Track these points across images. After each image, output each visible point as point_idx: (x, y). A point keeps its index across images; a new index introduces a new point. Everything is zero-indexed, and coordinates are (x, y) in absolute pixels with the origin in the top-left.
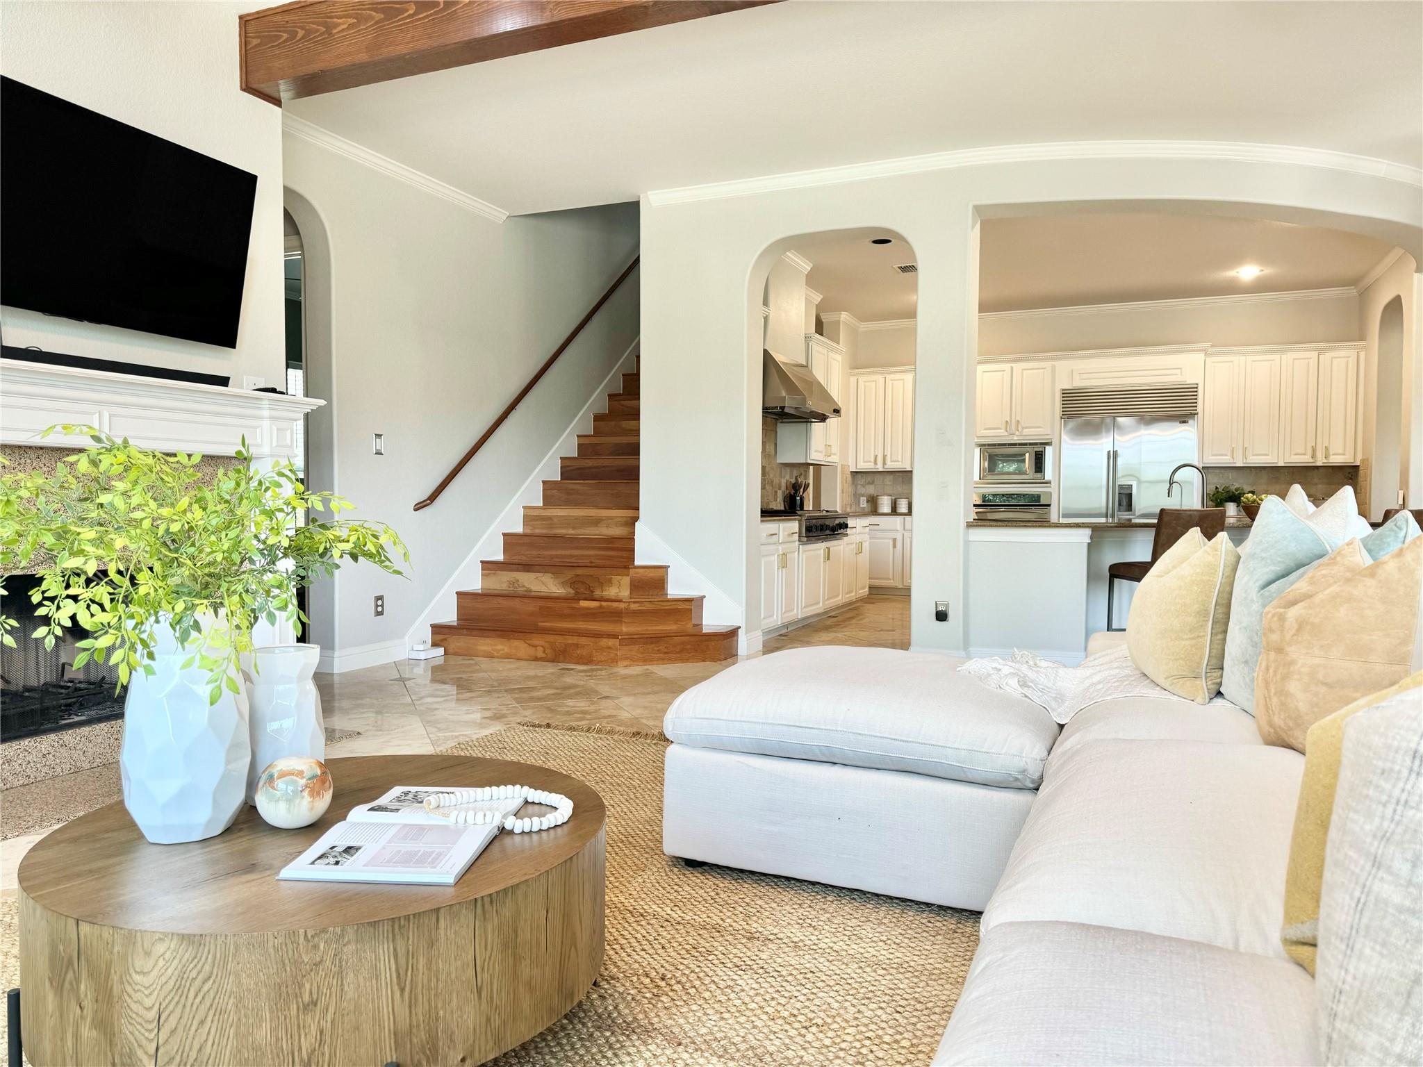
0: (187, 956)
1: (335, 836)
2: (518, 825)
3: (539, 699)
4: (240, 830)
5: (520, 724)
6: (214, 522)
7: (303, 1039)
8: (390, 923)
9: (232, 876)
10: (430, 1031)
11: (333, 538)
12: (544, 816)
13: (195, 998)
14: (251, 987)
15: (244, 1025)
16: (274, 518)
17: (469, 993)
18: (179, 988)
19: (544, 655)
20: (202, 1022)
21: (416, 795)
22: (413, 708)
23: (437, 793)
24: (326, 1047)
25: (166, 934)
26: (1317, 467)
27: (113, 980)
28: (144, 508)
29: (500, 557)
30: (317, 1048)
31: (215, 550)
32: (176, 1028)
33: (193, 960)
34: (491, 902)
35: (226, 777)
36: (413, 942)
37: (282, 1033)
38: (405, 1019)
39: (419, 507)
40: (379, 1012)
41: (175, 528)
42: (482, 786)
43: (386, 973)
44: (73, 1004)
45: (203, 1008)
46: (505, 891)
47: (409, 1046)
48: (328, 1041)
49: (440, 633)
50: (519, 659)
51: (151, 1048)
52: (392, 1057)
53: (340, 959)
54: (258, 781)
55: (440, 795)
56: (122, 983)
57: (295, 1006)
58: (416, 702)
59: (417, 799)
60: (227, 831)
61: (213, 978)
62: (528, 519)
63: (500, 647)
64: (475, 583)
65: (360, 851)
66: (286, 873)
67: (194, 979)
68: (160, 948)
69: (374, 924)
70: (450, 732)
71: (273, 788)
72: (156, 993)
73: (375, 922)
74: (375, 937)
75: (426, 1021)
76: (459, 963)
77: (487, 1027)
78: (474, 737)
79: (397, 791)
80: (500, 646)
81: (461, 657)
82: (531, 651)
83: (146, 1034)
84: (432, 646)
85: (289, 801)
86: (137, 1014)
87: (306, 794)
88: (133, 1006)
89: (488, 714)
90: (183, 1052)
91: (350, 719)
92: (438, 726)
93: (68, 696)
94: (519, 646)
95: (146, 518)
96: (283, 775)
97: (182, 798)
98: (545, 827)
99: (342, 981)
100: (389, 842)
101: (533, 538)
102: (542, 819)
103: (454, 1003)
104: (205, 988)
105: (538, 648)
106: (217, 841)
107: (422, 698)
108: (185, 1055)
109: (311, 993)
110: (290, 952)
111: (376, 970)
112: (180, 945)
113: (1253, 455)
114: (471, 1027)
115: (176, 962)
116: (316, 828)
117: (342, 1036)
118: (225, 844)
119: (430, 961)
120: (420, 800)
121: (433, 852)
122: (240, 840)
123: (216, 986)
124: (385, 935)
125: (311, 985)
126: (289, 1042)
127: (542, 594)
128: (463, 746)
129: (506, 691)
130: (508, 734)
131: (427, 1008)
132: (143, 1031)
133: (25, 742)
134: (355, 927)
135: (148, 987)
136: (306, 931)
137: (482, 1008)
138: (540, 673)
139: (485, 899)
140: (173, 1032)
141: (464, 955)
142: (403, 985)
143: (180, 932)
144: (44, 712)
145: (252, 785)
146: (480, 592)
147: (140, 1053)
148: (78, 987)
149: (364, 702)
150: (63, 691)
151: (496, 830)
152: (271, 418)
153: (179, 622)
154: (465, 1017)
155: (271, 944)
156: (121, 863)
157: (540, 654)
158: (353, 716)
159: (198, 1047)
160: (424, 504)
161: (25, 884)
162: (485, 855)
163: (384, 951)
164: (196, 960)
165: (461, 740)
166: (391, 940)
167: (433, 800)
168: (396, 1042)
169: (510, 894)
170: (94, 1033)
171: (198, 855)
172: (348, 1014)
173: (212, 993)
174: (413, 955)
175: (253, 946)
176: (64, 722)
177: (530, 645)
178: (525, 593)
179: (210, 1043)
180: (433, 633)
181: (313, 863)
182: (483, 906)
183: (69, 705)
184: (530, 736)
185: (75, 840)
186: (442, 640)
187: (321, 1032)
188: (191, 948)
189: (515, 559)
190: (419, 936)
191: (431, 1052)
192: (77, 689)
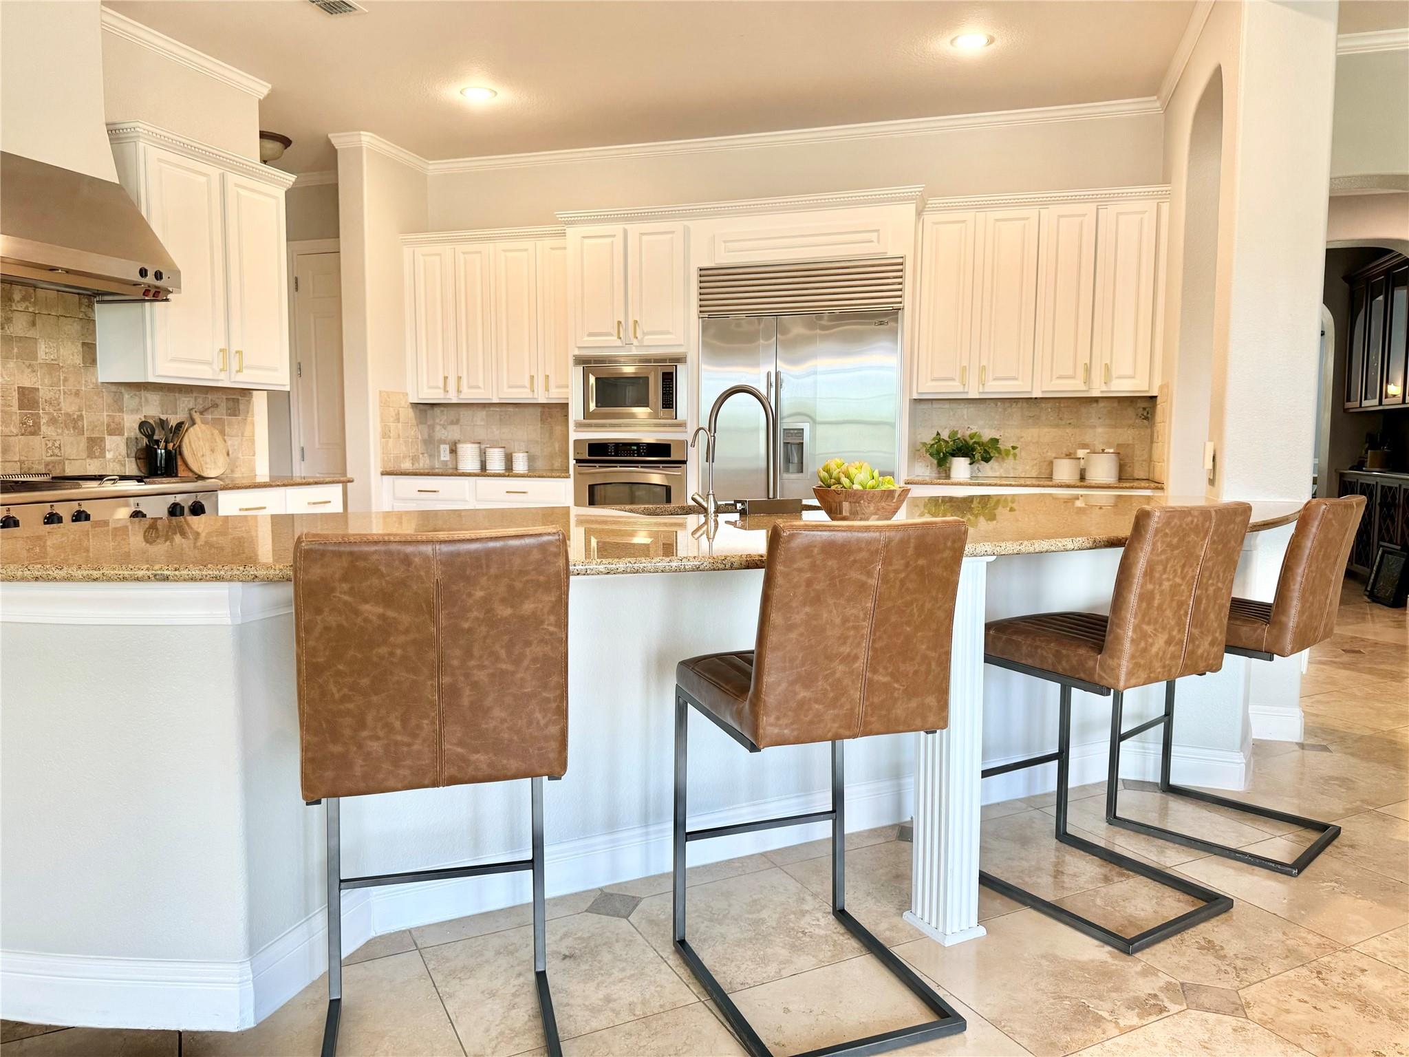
26: (1096, 400)
113: (994, 379)
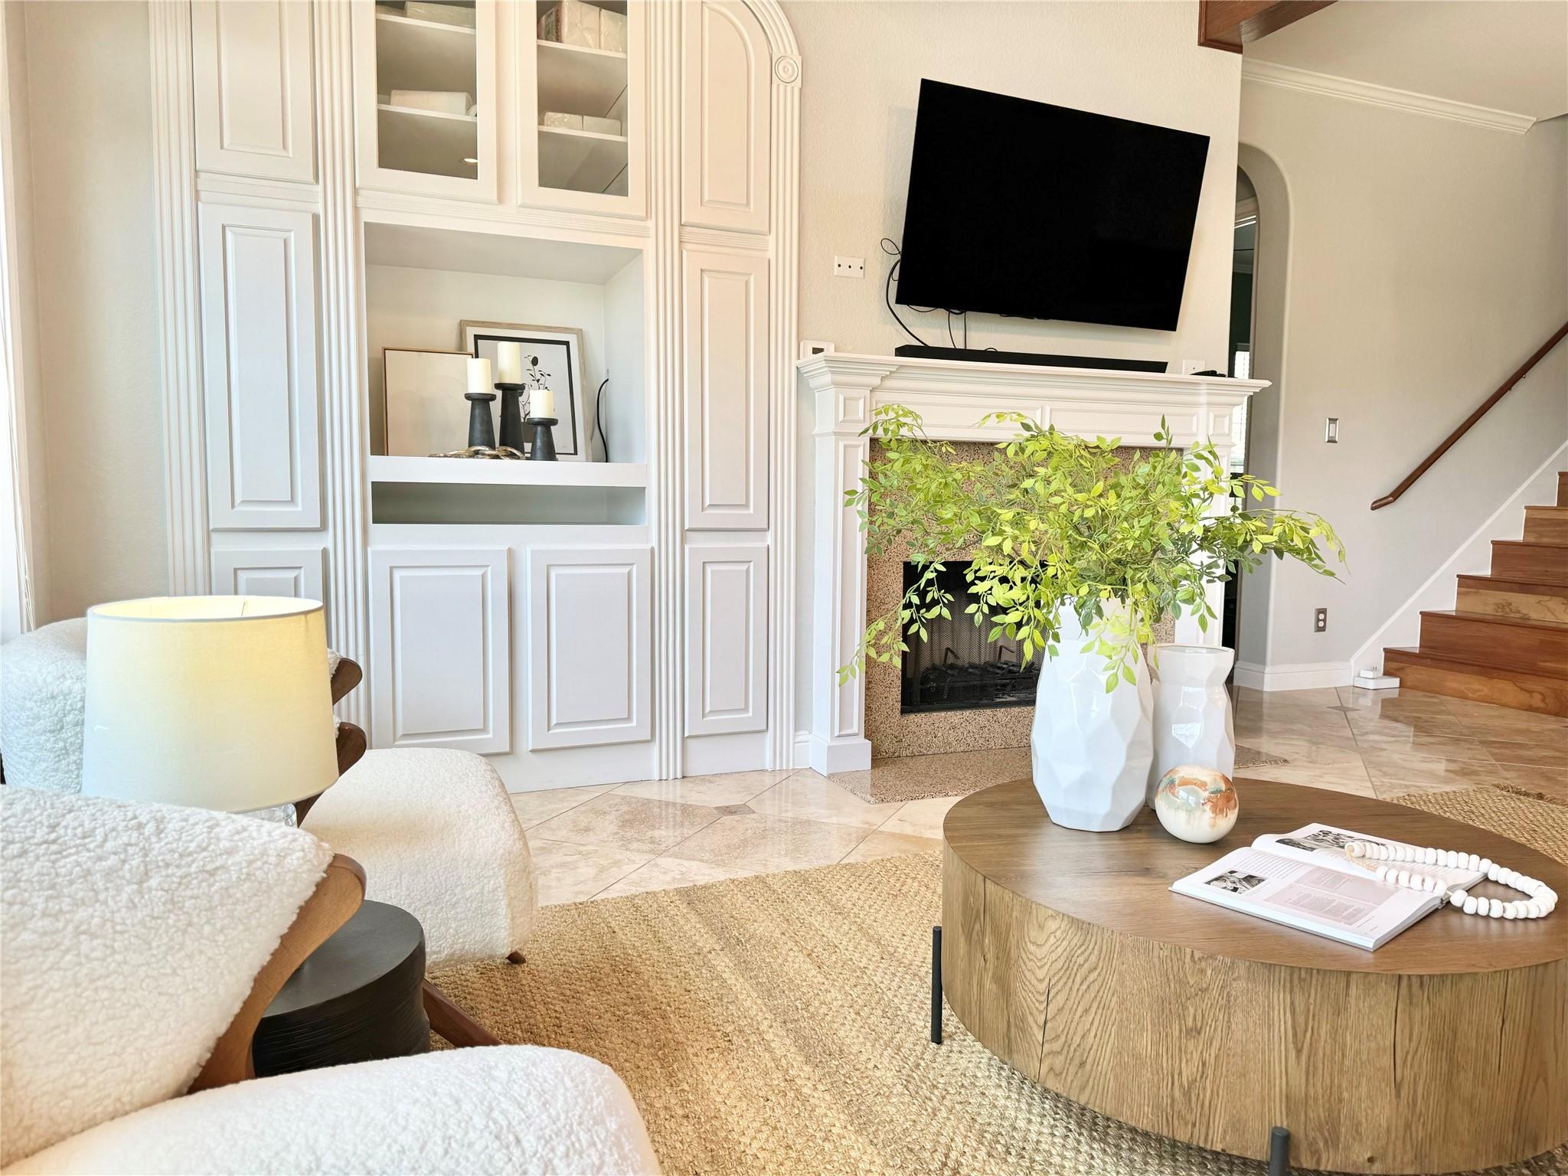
0: (1075, 941)
1: (1236, 860)
2: (1471, 905)
3: (1531, 761)
4: (1139, 831)
5: (1498, 786)
6: (1127, 509)
7: (1183, 1065)
8: (1288, 972)
9: (1126, 875)
10: (1330, 1110)
11: (1254, 529)
12: (1510, 901)
13: (1081, 984)
14: (1134, 992)
15: (1126, 1028)
16: (1190, 505)
17: (1383, 1085)
18: (1067, 969)
19: (1542, 705)
20: (1086, 1011)
21: (1337, 838)
22: (1354, 743)
23: (1364, 840)
24: (1208, 1081)
25: (1058, 914)
27: (1011, 942)
28: (1063, 494)
29: (1487, 572)
30: (1198, 1079)
31: (1127, 536)
32: (1063, 1007)
33: (1081, 946)
34: (1422, 985)
35: (1126, 773)
36: (1315, 1000)
37: (1162, 1050)
38: (1300, 1086)
39: (1377, 505)
40: (1270, 1067)
41: (1089, 513)
42: (1425, 846)
43: (1280, 1026)
44: (979, 955)
45: (1088, 997)
46: (1443, 977)
47: (1303, 1117)
48: (1211, 1076)
49: (1396, 662)
50: (1504, 705)
51: (1041, 1019)
52: (1282, 1122)
53: (1228, 994)
54: (1158, 787)
55: (1367, 844)
56: (1018, 948)
57: (1177, 1027)
58: (1358, 738)
59: (1338, 842)
60: (1125, 829)
61: (1099, 970)
62: (1531, 524)
63: (1476, 686)
64: (1448, 603)
65: (1262, 884)
66: (1180, 886)
67: (1081, 966)
68: (1052, 925)
69: (1270, 967)
70: (1399, 779)
71: (1173, 794)
72: (1047, 967)
73: (1270, 965)
74: (1269, 981)
75: (1326, 1097)
76: (1373, 1045)
77: (1405, 1132)
78: (1431, 791)
79: (1315, 828)
80: (1478, 685)
81: (1422, 693)
82: (1523, 697)
83: (1037, 1005)
84: (1384, 674)
85: (1190, 811)
86: (1030, 983)
87: (1208, 807)
88: (1028, 974)
89: (1453, 767)
90: (1068, 1033)
91: (1277, 744)
92: (1385, 769)
93: (1003, 677)
94: (1506, 689)
95: (1064, 502)
96: (1185, 783)
97: (1085, 784)
98: (1510, 915)
99: (1229, 1018)
100: (1298, 881)
101: (1538, 549)
102: (1507, 905)
103: (1364, 1090)
104: (1091, 978)
105: (1534, 694)
106: (1116, 836)
107: (1366, 733)
108: (1069, 1036)
109: (1195, 1019)
110: (1175, 968)
111: (1269, 1019)
112: (1070, 928)
114: (1384, 1125)
115: (1065, 943)
116: (1217, 847)
117: (1226, 1077)
118: (1121, 842)
119: (1334, 1031)
120: (1341, 844)
121: (1350, 907)
122: (1139, 841)
123: (1100, 979)
124: (1282, 983)
125: (1196, 1010)
126: (1170, 1062)
127: (1547, 624)
128: (1413, 799)
129: (1482, 742)
130: (1479, 796)
131: (1328, 1082)
132: (1034, 999)
133: (967, 713)
134: (1247, 964)
135: (1040, 960)
136: (1192, 952)
137: (1401, 1109)
138: (1535, 726)
139: (1414, 980)
140: (1060, 1010)
141: (1379, 1037)
142: (1300, 1045)
143: (1071, 914)
144: (983, 688)
145: (1152, 787)
146: (1454, 614)
147: (1030, 1019)
148: (983, 941)
149: (1295, 727)
150: (999, 671)
151: (1438, 902)
152: (1209, 404)
153: (1082, 606)
154: (1377, 1111)
155: (1156, 954)
156: (1025, 835)
157: (1537, 701)
158: (1281, 741)
159: (1082, 1033)
160: (1385, 501)
161: (948, 834)
162: (1420, 927)
163: (1280, 999)
164: (1083, 948)
165: (1412, 791)
166: (1288, 990)
167: (1356, 845)
168: (1287, 1107)
169: (1449, 982)
170: (994, 987)
171: (1096, 846)
172: (1234, 1056)
173: (1096, 986)
174: (1314, 1016)
175: (1138, 950)
176: (998, 700)
177: (1522, 689)
178: (1520, 621)
179: (1092, 1034)
180: (1386, 659)
181: (1209, 883)
182: (1410, 986)
183: (1003, 685)
184: (1512, 803)
185: (991, 805)
186: (1398, 669)
187: (1204, 1064)
188: (1079, 934)
189: (1506, 576)
190: (1322, 997)
191: (1330, 1135)
192: (1010, 672)
